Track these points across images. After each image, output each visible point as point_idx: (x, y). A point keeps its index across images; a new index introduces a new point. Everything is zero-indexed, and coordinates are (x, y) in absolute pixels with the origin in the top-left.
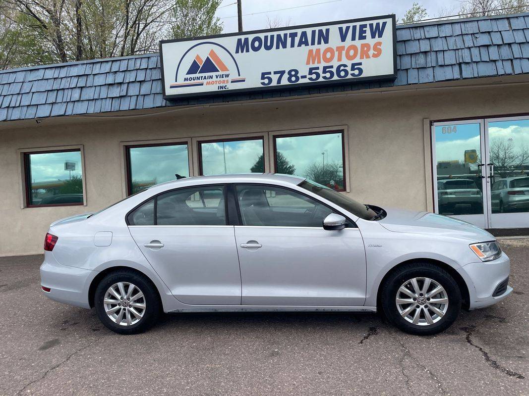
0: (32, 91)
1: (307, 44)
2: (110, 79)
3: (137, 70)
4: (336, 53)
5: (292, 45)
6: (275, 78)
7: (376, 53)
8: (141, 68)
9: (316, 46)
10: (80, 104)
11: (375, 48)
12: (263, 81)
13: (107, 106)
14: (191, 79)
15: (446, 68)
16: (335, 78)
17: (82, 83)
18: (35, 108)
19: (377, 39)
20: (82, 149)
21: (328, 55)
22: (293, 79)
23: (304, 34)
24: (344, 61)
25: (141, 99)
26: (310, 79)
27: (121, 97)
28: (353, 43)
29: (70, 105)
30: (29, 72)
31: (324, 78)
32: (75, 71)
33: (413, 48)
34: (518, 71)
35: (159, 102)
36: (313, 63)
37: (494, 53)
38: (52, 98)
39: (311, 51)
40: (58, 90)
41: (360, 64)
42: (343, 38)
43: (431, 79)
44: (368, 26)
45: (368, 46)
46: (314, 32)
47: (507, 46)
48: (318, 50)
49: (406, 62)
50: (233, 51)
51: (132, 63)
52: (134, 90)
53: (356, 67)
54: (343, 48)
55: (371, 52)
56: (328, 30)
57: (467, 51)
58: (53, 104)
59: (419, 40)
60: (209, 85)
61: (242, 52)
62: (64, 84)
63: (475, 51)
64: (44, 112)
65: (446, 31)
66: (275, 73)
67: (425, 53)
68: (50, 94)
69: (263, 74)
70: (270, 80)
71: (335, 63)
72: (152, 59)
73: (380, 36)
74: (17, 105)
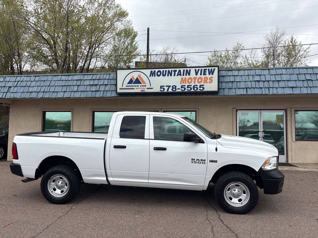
0: (55, 85)
1: (181, 75)
2: (92, 83)
3: (104, 79)
4: (193, 80)
5: (174, 75)
6: (166, 88)
7: (210, 81)
8: (107, 78)
9: (185, 76)
10: (77, 93)
11: (210, 79)
12: (161, 89)
13: (89, 95)
14: (129, 86)
15: (241, 89)
16: (192, 90)
17: (78, 83)
18: (56, 93)
19: (211, 75)
20: (72, 111)
21: (190, 81)
22: (174, 89)
23: (180, 71)
24: (197, 83)
25: (105, 92)
26: (181, 90)
27: (96, 91)
28: (201, 76)
29: (73, 93)
30: (54, 76)
31: (188, 90)
32: (75, 78)
33: (227, 79)
34: (271, 93)
35: (114, 94)
36: (183, 83)
37: (261, 85)
38: (64, 89)
39: (182, 78)
40: (67, 86)
41: (203, 85)
42: (197, 74)
43: (234, 94)
44: (207, 70)
45: (207, 78)
46: (184, 70)
47: (267, 82)
48: (185, 78)
49: (224, 85)
50: (148, 76)
51: (102, 76)
52: (102, 88)
53: (201, 86)
54: (196, 78)
55: (208, 81)
56: (190, 70)
57: (250, 83)
58: (64, 92)
59: (230, 76)
60: (137, 89)
61: (152, 76)
62: (70, 83)
63: (253, 83)
64: (60, 95)
65: (242, 73)
66: (166, 86)
67: (232, 82)
68: (63, 87)
69: (161, 86)
70: (164, 89)
71: (192, 84)
72: (111, 75)
73: (212, 74)
74: (48, 91)
